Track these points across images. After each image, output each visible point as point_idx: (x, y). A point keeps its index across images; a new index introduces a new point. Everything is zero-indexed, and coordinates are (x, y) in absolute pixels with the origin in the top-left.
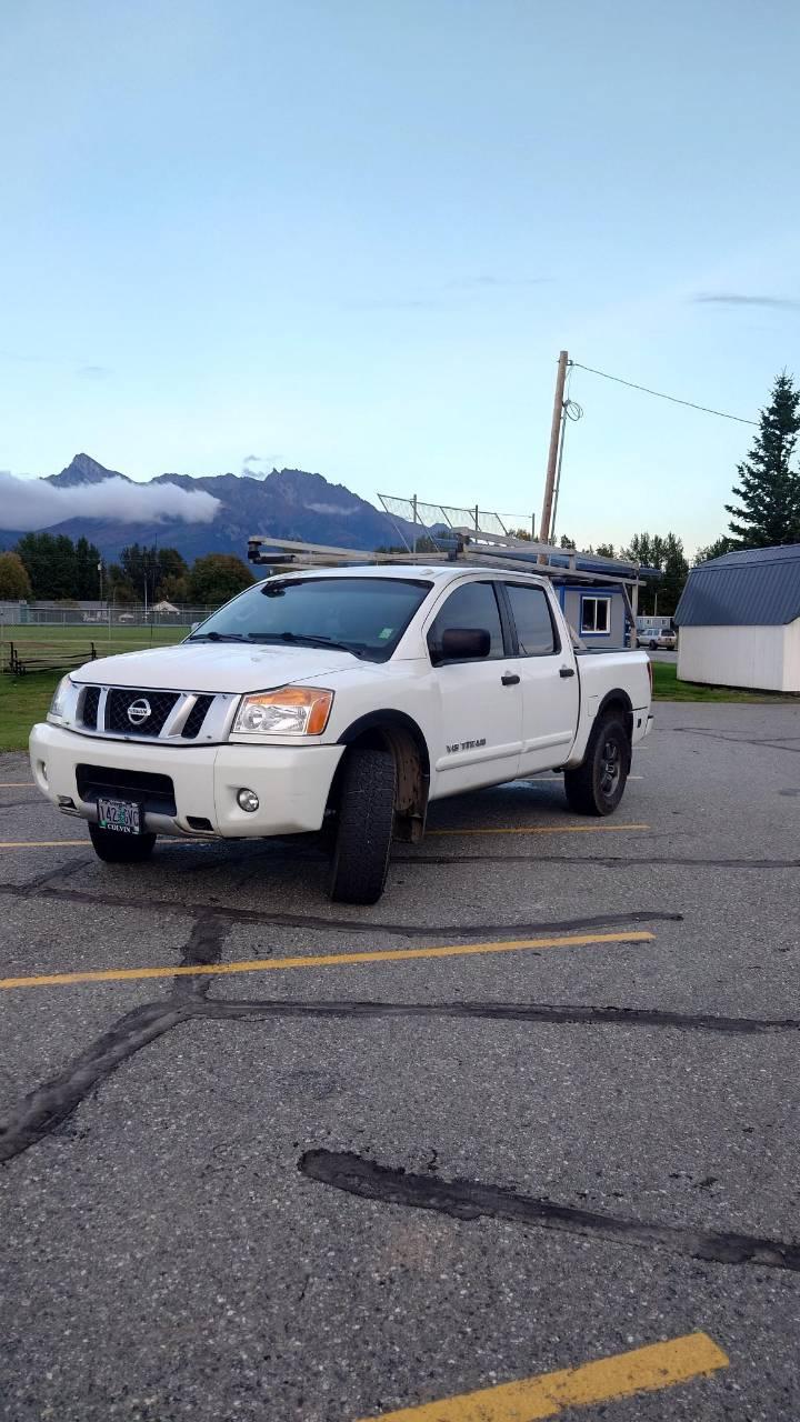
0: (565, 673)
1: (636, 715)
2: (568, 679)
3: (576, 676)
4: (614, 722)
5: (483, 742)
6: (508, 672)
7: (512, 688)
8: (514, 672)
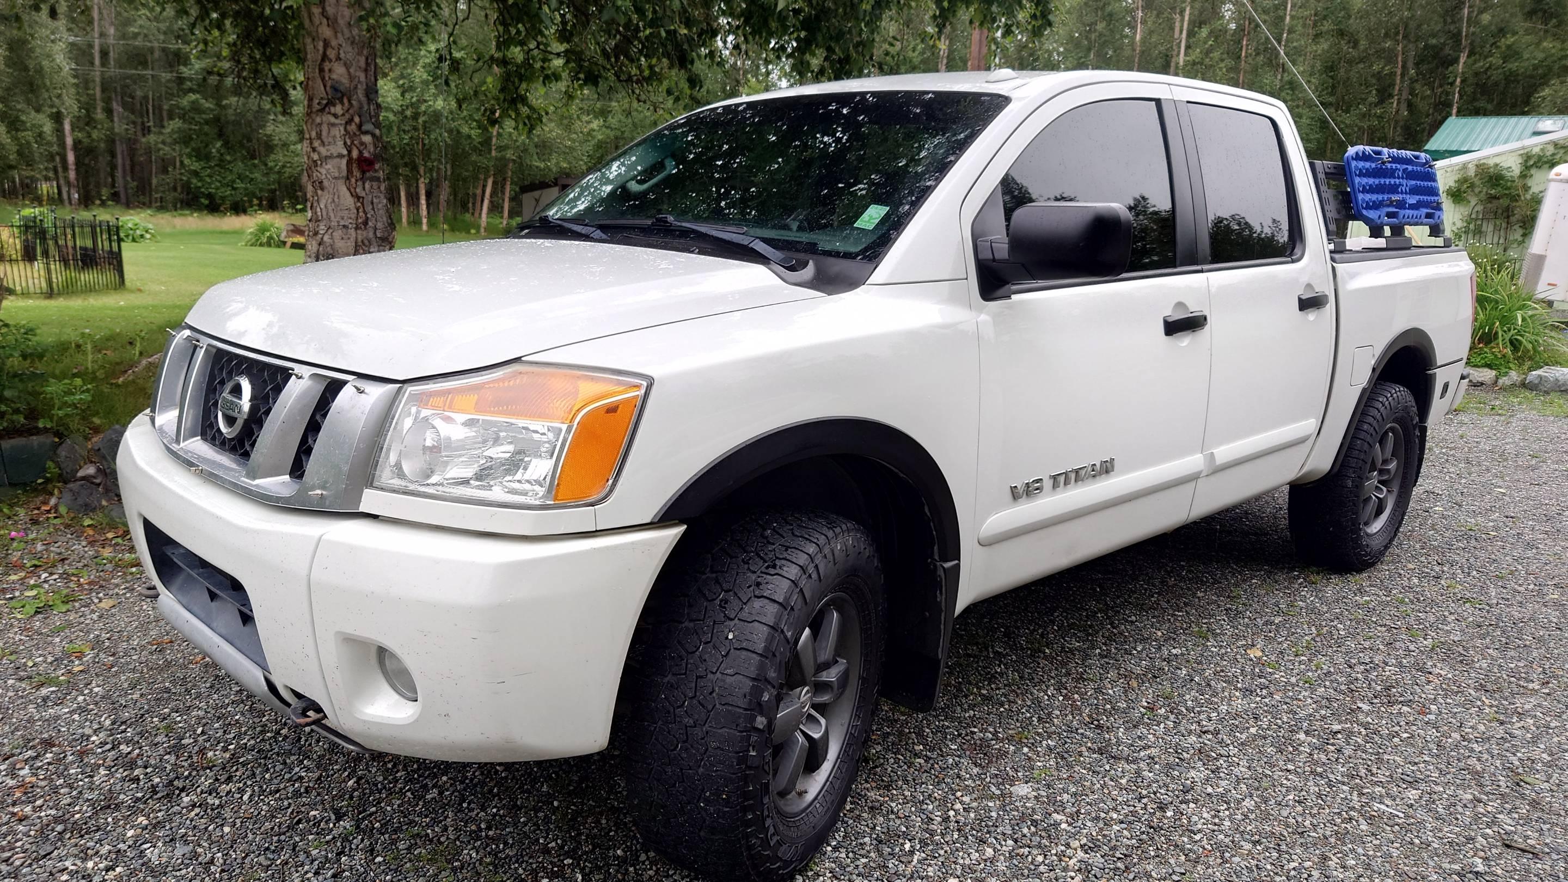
0: (1309, 304)
1: (1441, 376)
2: (1311, 316)
3: (1331, 305)
4: (1398, 394)
5: (1107, 468)
6: (1180, 305)
7: (1185, 341)
8: (1195, 307)
